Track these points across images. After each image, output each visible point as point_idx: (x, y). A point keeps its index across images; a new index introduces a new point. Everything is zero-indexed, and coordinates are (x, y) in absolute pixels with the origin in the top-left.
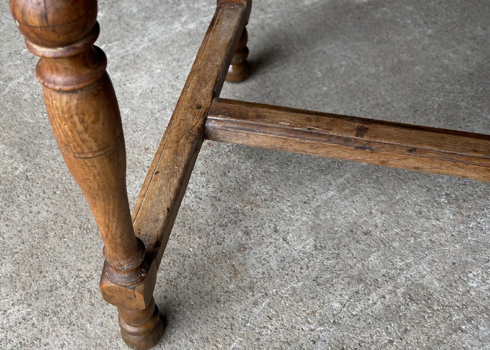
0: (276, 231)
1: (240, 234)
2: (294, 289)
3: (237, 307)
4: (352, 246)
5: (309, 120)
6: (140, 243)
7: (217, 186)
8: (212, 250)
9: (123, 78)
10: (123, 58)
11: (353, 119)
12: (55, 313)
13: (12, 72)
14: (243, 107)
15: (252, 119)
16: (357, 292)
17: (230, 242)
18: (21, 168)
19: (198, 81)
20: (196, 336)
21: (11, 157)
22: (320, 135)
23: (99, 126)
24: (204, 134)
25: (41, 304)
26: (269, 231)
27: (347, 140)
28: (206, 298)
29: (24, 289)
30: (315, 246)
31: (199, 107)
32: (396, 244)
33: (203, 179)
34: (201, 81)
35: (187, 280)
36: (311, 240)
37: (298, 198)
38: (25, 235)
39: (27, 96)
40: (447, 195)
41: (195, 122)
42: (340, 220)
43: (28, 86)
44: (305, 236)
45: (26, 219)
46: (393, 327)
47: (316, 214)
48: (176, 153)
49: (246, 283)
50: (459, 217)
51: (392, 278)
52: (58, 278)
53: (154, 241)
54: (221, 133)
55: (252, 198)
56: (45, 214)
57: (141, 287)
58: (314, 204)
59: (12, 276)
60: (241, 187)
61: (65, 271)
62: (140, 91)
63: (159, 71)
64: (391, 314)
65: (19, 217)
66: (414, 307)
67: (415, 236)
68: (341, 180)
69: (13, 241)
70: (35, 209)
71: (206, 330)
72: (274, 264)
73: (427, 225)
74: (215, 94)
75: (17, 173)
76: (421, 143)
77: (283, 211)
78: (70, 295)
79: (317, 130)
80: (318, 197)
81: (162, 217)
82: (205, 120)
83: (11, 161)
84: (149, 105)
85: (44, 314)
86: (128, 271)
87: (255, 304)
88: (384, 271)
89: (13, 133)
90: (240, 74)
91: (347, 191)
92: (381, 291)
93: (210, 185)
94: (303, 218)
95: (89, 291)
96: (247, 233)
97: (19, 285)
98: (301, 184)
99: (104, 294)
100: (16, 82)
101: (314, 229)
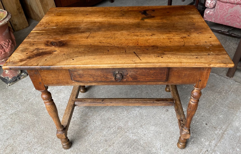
0: (93, 122)
1: (86, 124)
2: (97, 132)
3: (86, 137)
4: (108, 122)
5: (94, 100)
6: (63, 126)
7: (81, 115)
8: (81, 128)
9: (58, 95)
10: (57, 90)
11: (101, 99)
12: (48, 147)
13: (30, 97)
14: (82, 99)
15: (83, 101)
16: (109, 130)
17: (84, 126)
18: (36, 119)
19: (73, 96)
20: (78, 144)
21: (33, 117)
22: (96, 102)
23: (53, 108)
24: (74, 105)
25: (45, 146)
26: (92, 122)
27: (100, 102)
28: (80, 137)
29: (40, 143)
30: (101, 123)
31: (73, 101)
32: (116, 120)
33: (78, 114)
34: (73, 95)
35: (76, 135)
36: (100, 122)
37: (97, 115)
38: (39, 133)
39: (35, 102)
40: (125, 109)
41: (72, 103)
42: (106, 117)
43: (35, 100)
44: (99, 122)
45: (39, 130)
46: (115, 135)
47: (101, 117)
48: (69, 110)
49: (88, 133)
50: (127, 113)
51: (115, 126)
52: (48, 140)
53: (66, 126)
54: (78, 105)
55: (88, 116)
56: (43, 128)
57: (64, 133)
58: (101, 115)
59: (37, 142)
60: (86, 114)
61: (49, 138)
62: (62, 98)
63: (66, 92)
64: (115, 132)
65: (37, 129)
66: (119, 130)
67: (119, 118)
68: (106, 110)
69: (37, 134)
70: (40, 127)
71: (80, 143)
72: (93, 128)
73: (122, 115)
74: (76, 97)
75: (35, 120)
76: (112, 101)
77: (95, 117)
78: (51, 143)
79: (95, 102)
80: (102, 114)
81: (67, 121)
82: (74, 103)
83: (33, 118)
84: (65, 100)
85: (46, 147)
86: (61, 131)
87: (90, 136)
88: (114, 125)
89: (32, 112)
90: (84, 91)
91: (107, 112)
92: (113, 129)
93: (80, 115)
94: (99, 118)
95: (55, 141)
96: (88, 123)
97: (39, 143)
98: (98, 111)
99: (57, 137)
100: (31, 100)
101: (101, 120)
